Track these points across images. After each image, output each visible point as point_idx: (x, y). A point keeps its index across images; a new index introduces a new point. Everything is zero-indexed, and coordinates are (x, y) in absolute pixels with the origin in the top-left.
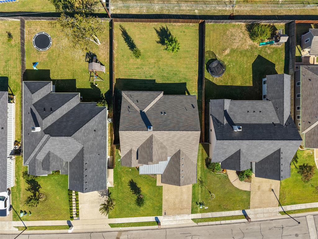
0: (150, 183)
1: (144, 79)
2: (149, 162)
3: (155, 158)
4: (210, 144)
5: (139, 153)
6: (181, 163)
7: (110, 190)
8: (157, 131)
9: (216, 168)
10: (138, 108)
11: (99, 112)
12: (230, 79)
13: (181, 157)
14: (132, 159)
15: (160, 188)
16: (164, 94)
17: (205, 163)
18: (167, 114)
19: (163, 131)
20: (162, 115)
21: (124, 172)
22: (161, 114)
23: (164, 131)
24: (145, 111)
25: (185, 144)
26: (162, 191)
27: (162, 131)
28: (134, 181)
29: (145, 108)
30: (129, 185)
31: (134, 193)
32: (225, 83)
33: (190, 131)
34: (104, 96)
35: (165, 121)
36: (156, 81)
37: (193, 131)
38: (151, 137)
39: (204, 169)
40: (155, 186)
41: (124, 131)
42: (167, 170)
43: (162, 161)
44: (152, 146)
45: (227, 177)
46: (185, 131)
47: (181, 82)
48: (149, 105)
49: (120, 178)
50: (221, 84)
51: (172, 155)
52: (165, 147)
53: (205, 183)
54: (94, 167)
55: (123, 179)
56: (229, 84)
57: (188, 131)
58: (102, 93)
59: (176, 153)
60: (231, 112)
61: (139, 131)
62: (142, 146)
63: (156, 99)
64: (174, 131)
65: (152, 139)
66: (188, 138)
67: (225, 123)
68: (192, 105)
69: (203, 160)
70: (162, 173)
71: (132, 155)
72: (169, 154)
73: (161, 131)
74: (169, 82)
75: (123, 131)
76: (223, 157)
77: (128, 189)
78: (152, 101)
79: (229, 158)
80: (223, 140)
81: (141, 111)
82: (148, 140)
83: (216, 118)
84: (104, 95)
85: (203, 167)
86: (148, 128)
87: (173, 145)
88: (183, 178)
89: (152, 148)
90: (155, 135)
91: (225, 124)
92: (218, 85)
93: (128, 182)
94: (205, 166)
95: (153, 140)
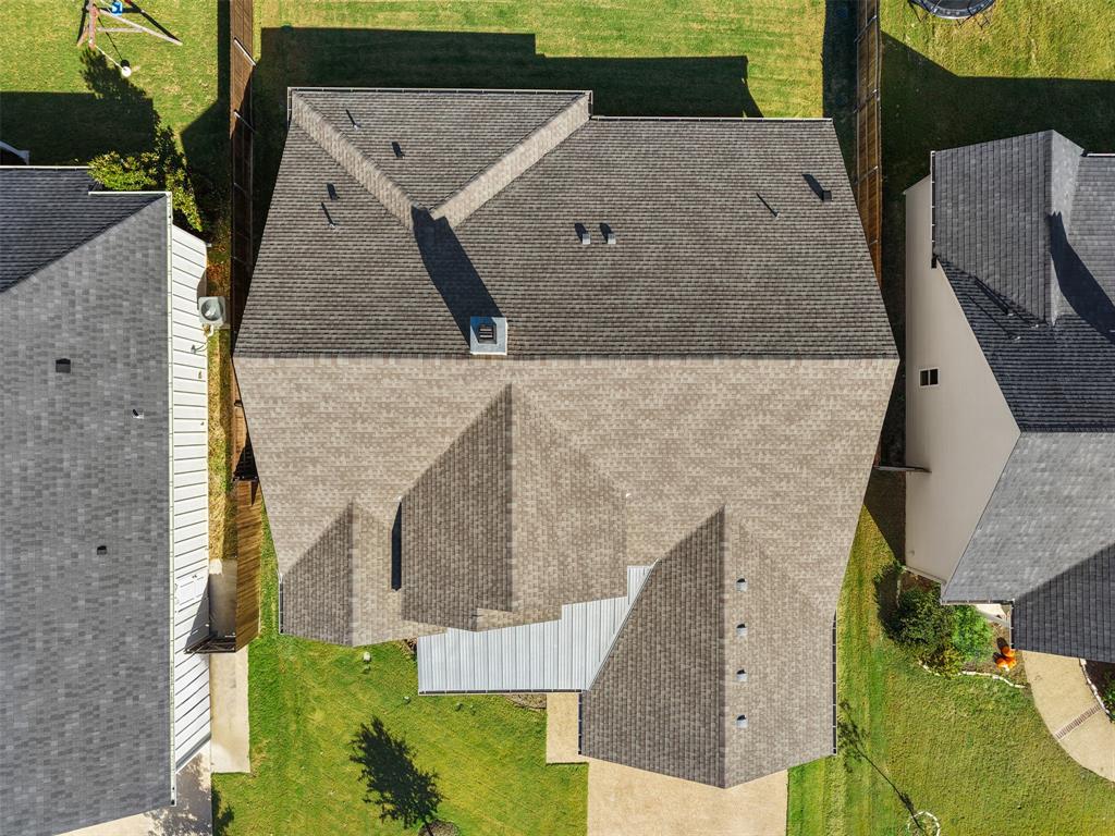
0: (503, 745)
1: (458, 28)
2: (480, 611)
3: (527, 579)
4: (911, 477)
5: (407, 537)
6: (732, 615)
7: (224, 795)
8: (544, 356)
9: (956, 638)
10: (397, 192)
11: (103, 229)
12: (1043, 31)
13: (727, 567)
14: (356, 587)
15: (571, 777)
16: (595, 109)
17: (872, 608)
18: (623, 241)
19: (597, 363)
20: (586, 242)
21: (320, 672)
22: (574, 236)
23: (606, 356)
24: (454, 212)
25: (762, 468)
26: (585, 797)
27: (588, 356)
28: (394, 732)
29: (453, 194)
30: (359, 760)
31: (394, 815)
32: (1006, 62)
33: (814, 356)
34: (180, 149)
35: (606, 289)
36: (537, 42)
37: (841, 357)
38: (502, 409)
39: (866, 646)
40: (536, 761)
41: (277, 355)
42: (623, 661)
43: (586, 596)
44: (509, 484)
45: (1021, 699)
46: (775, 355)
47: (714, 54)
48: (482, 171)
49: (298, 712)
50: (980, 70)
51: (662, 553)
52: (605, 491)
53: (874, 743)
54: (55, 646)
55: (318, 716)
56: (1036, 71)
57: (798, 356)
58: (162, 125)
59: (688, 540)
60: (1091, 232)
61: (398, 355)
62: (426, 483)
63: (535, 138)
64: (683, 356)
65: (509, 423)
66: (790, 419)
67: (1055, 313)
68: (808, 178)
69: (861, 582)
70: (584, 681)
71: (355, 552)
72: (636, 544)
73: (576, 356)
74: (630, 52)
75: (265, 355)
76: (1037, 562)
77: (349, 783)
78: (510, 150)
79: (1079, 571)
80: (1072, 428)
81: (420, 216)
82: (470, 436)
83: (978, 282)
84: (177, 138)
85: (862, 631)
86: (468, 339)
87: (671, 477)
88: (744, 724)
89: (509, 501)
90: (534, 397)
91: (1053, 320)
92: (960, 73)
93: (348, 738)
94: (875, 629)
95: (515, 432)
